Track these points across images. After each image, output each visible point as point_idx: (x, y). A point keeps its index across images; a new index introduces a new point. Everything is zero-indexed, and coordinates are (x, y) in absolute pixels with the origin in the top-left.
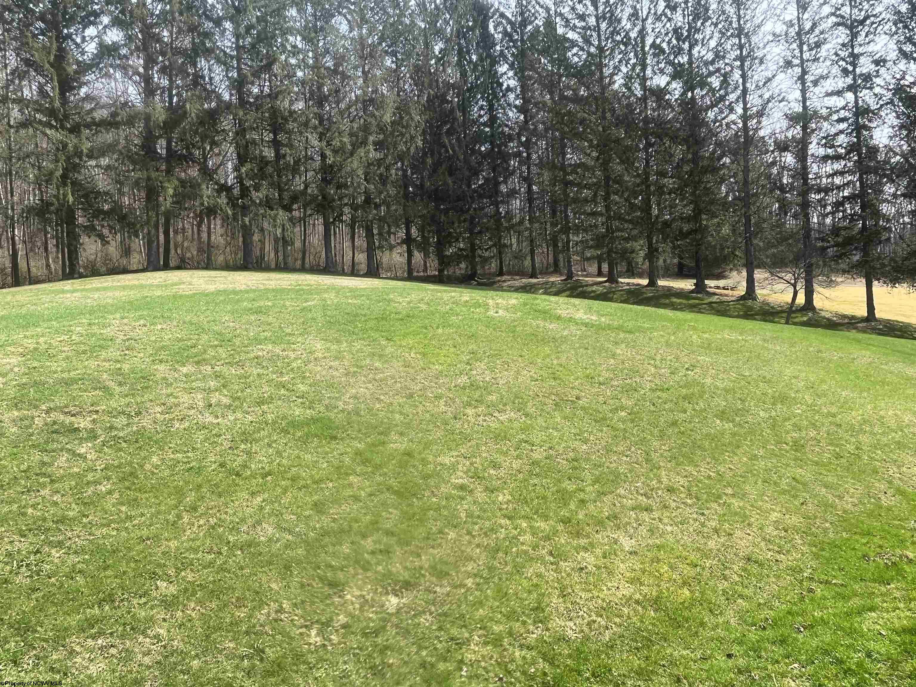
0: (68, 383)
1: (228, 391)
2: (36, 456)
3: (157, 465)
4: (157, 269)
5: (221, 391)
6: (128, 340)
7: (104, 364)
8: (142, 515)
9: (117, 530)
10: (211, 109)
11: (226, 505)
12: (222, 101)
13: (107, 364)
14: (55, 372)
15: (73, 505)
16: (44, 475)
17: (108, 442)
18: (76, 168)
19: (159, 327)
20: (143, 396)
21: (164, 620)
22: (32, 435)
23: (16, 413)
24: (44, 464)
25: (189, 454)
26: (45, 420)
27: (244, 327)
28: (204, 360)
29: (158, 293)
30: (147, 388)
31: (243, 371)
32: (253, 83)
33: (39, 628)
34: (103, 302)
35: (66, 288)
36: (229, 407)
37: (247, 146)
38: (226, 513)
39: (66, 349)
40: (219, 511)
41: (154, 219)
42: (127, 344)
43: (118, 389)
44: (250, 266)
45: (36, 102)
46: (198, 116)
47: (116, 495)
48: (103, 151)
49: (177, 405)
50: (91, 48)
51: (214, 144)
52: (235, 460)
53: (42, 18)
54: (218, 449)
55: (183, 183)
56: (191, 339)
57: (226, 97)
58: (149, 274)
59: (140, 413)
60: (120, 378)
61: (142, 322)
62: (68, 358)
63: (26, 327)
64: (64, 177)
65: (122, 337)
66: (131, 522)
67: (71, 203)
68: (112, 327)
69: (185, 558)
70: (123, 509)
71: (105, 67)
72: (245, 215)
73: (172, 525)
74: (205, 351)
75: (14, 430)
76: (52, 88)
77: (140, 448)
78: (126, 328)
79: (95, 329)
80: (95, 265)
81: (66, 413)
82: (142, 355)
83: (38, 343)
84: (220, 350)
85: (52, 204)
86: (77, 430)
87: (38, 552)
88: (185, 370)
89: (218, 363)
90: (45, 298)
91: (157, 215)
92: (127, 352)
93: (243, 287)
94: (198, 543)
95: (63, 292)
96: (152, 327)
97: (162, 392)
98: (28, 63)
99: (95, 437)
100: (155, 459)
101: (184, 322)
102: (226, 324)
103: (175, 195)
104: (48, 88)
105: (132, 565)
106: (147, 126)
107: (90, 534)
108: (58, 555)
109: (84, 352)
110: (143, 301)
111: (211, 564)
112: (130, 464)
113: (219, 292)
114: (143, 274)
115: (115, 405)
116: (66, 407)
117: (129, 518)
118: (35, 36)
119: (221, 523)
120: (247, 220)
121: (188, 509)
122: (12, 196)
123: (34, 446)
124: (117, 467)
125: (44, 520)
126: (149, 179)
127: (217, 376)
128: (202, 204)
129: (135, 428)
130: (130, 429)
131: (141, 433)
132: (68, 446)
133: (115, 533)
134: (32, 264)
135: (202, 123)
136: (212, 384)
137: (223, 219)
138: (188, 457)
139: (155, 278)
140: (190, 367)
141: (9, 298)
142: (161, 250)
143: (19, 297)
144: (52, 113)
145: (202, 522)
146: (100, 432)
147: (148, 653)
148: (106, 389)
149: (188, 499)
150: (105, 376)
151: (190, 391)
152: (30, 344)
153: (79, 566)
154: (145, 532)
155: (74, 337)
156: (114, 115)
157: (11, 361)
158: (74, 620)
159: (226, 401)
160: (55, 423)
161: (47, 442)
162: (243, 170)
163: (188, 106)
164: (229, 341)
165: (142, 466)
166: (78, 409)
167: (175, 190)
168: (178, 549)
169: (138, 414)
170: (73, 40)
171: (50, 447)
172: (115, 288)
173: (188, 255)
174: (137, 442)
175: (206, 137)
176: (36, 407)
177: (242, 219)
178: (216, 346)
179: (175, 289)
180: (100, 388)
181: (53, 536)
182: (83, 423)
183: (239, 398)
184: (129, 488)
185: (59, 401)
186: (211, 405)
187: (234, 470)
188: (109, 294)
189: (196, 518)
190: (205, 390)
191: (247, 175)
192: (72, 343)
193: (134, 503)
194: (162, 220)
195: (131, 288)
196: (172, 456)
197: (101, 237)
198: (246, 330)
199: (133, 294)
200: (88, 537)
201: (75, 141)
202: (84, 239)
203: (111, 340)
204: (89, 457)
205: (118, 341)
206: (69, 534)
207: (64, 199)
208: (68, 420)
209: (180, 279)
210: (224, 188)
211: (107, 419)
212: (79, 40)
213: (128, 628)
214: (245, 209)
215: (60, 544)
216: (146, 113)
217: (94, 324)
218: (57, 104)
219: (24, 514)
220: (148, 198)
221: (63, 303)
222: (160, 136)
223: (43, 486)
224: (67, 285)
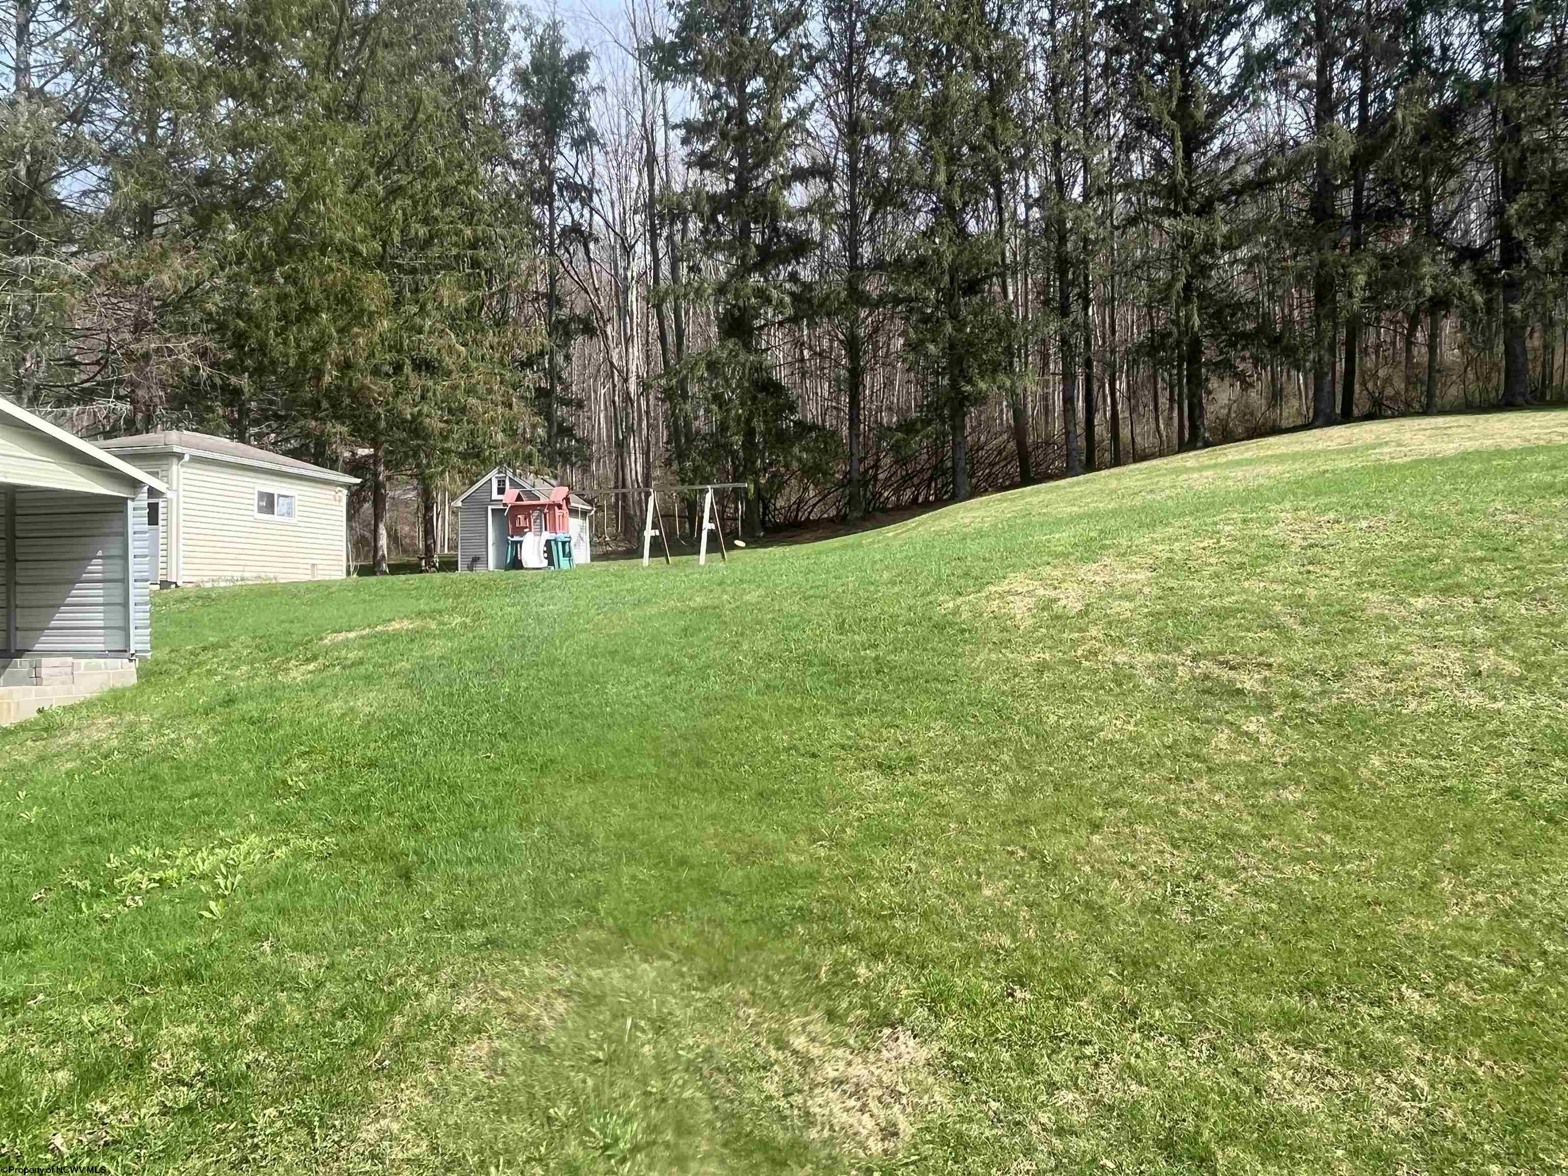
0: (1224, 614)
1: (1515, 649)
2: (1185, 728)
3: (1381, 772)
4: (1330, 421)
5: (1498, 648)
6: (1311, 546)
7: (1274, 586)
8: (1362, 858)
9: (1321, 874)
10: (1446, 107)
11: (1532, 876)
12: (1469, 85)
13: (1279, 588)
14: (1201, 597)
15: (1245, 816)
16: (1198, 758)
17: (1291, 719)
18: (1203, 271)
19: (1364, 524)
20: (1344, 646)
21: (1421, 1061)
22: (1174, 692)
23: (1151, 657)
24: (1197, 740)
25: (1442, 763)
26: (1192, 672)
27: (1539, 522)
28: (1458, 586)
29: (1344, 464)
30: (1350, 631)
31: (1543, 612)
32: (1539, 28)
33: (1210, 1000)
34: (1253, 484)
35: (1188, 464)
36: (1518, 681)
37: (1523, 158)
38: (1533, 892)
39: (1213, 560)
40: (1516, 884)
41: (1330, 334)
42: (1309, 553)
43: (1300, 630)
44: (1520, 400)
45: (1151, 181)
46: (1417, 130)
47: (1313, 813)
48: (1245, 236)
49: (1412, 668)
50: (1231, 68)
51: (1450, 171)
52: (1543, 790)
53: (1161, 46)
54: (1502, 760)
55: (1384, 259)
56: (1426, 546)
57: (1476, 72)
58: (1317, 432)
59: (1342, 674)
60: (1304, 612)
61: (1332, 515)
62: (1217, 575)
63: (1152, 526)
64: (1187, 288)
65: (1299, 542)
66: (1343, 865)
67: (1196, 329)
68: (1281, 525)
69: (1451, 957)
70: (1328, 838)
71: (1253, 92)
72: (1514, 300)
73: (1421, 889)
74: (1458, 570)
75: (1150, 681)
76: (1173, 152)
77: (1348, 736)
78: (1307, 526)
79: (1254, 529)
80: (1227, 424)
81: (1221, 663)
82: (1337, 573)
83: (1171, 551)
84: (1492, 568)
85: (1170, 334)
86: (1240, 692)
87: (1197, 878)
88: (1419, 603)
89: (1487, 593)
90: (1166, 481)
91: (1335, 327)
92: (1311, 568)
93: (1517, 443)
94: (1476, 937)
95: (1187, 470)
96: (1351, 525)
97: (1379, 641)
98: (1140, 124)
99: (1270, 708)
100: (1376, 761)
101: (1411, 515)
102: (1499, 518)
103: (1369, 285)
104: (1166, 154)
105: (1353, 942)
106: (1320, 173)
107: (1275, 869)
108: (1228, 891)
109: (1241, 566)
110: (1321, 479)
111: (1510, 985)
112: (1333, 762)
113: (1465, 457)
114: (1309, 432)
115: (1297, 658)
116: (1221, 654)
117: (1341, 858)
118: (1151, 77)
119: (1522, 909)
120: (1516, 309)
121: (1448, 865)
122: (1113, 332)
123: (1180, 711)
124: (1309, 764)
125: (1204, 829)
126: (1322, 264)
127: (1488, 617)
128: (1420, 293)
129: (1335, 701)
130: (1326, 702)
131: (1345, 710)
132: (1228, 717)
133: (1315, 877)
134: (1138, 430)
135: (1424, 138)
136: (1479, 632)
137: (1463, 316)
138: (1438, 767)
139: (1330, 438)
140: (1429, 598)
141: (1114, 484)
142: (1339, 389)
143: (1126, 482)
144: (1172, 191)
145: (1480, 898)
146: (1276, 700)
147: (1397, 1112)
148: (1278, 628)
149: (1448, 847)
150: (1278, 608)
151: (1434, 643)
152: (1162, 551)
153: (1263, 918)
154: (1370, 891)
155: (1223, 542)
156: (1264, 168)
157: (1139, 577)
158: (1262, 1006)
159: (1512, 668)
160: (1206, 677)
161: (1197, 706)
162: (1513, 209)
163: (1399, 115)
164: (1507, 550)
165: (1354, 770)
166: (1239, 659)
167: (1370, 276)
168: (1435, 937)
169: (1339, 676)
170: (1204, 65)
171: (1201, 715)
172: (1267, 460)
173: (1389, 391)
174: (1340, 725)
175: (1433, 162)
176: (1177, 649)
177: (1506, 308)
178: (1482, 560)
179: (1374, 454)
180: (1272, 627)
181: (1219, 858)
182: (1249, 682)
183: (1540, 666)
184: (1333, 805)
185: (1210, 644)
186: (1479, 674)
187: (1541, 807)
188: (1262, 470)
189: (1467, 886)
190: (1464, 644)
191: (1520, 219)
192: (1221, 551)
193: (1344, 832)
194: (1342, 335)
195: (1294, 457)
196: (1408, 761)
197: (1240, 376)
198: (1546, 528)
199: (1301, 469)
200: (1271, 873)
201: (1205, 228)
202: (1214, 384)
203: (1282, 546)
204: (1262, 739)
205: (1294, 549)
206: (1243, 861)
207: (1187, 323)
208: (1226, 675)
209: (1378, 437)
210: (1467, 254)
211: (1285, 678)
212: (1212, 62)
213: (1355, 1052)
214: (1512, 287)
215: (1230, 874)
216: (1320, 150)
217: (1252, 520)
218: (1180, 175)
219: (1175, 814)
220: (1320, 299)
221: (1190, 488)
222: (1345, 184)
223: (1198, 774)
224: (1190, 459)
